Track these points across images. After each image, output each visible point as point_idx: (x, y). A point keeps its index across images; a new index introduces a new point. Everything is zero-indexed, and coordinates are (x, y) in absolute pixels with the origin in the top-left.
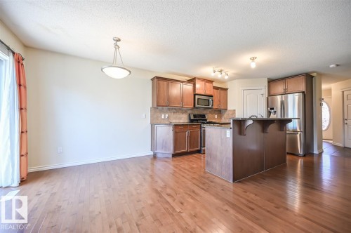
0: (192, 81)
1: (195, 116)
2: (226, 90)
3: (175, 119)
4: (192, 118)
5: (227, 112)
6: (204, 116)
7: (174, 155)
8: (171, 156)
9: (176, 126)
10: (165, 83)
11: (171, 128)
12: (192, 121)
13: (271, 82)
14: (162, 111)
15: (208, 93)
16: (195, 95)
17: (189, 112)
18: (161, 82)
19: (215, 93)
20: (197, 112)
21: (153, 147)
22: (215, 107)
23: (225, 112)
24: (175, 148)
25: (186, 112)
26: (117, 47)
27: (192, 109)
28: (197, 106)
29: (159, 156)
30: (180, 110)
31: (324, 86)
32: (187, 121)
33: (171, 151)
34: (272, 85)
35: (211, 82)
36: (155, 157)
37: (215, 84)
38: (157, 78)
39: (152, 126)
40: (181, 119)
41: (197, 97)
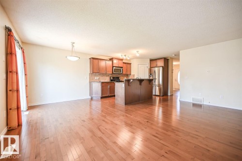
0: (111, 59)
1: (113, 78)
2: (130, 64)
3: (103, 79)
5: (131, 76)
6: (118, 78)
7: (102, 98)
8: (100, 98)
9: (102, 83)
10: (97, 61)
11: (100, 84)
12: (112, 80)
13: (151, 60)
14: (95, 76)
15: (120, 66)
16: (113, 67)
17: (110, 76)
18: (95, 60)
19: (124, 66)
20: (114, 76)
21: (91, 94)
22: (124, 73)
24: (102, 94)
25: (108, 76)
26: (73, 46)
27: (112, 74)
28: (114, 72)
29: (94, 98)
30: (105, 74)
31: (174, 63)
32: (109, 80)
33: (100, 95)
34: (151, 62)
35: (122, 60)
36: (92, 99)
37: (124, 61)
38: (93, 58)
39: (90, 83)
40: (105, 79)
41: (114, 68)
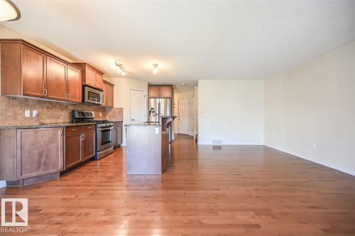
2: (113, 86)
3: (50, 117)
4: (77, 116)
5: (113, 110)
7: (63, 174)
9: (67, 128)
11: (60, 132)
14: (26, 105)
19: (104, 87)
20: (80, 109)
23: (110, 110)
27: (74, 105)
30: (57, 104)
32: (68, 120)
33: (60, 167)
34: (151, 89)
37: (105, 78)
38: (25, 42)
